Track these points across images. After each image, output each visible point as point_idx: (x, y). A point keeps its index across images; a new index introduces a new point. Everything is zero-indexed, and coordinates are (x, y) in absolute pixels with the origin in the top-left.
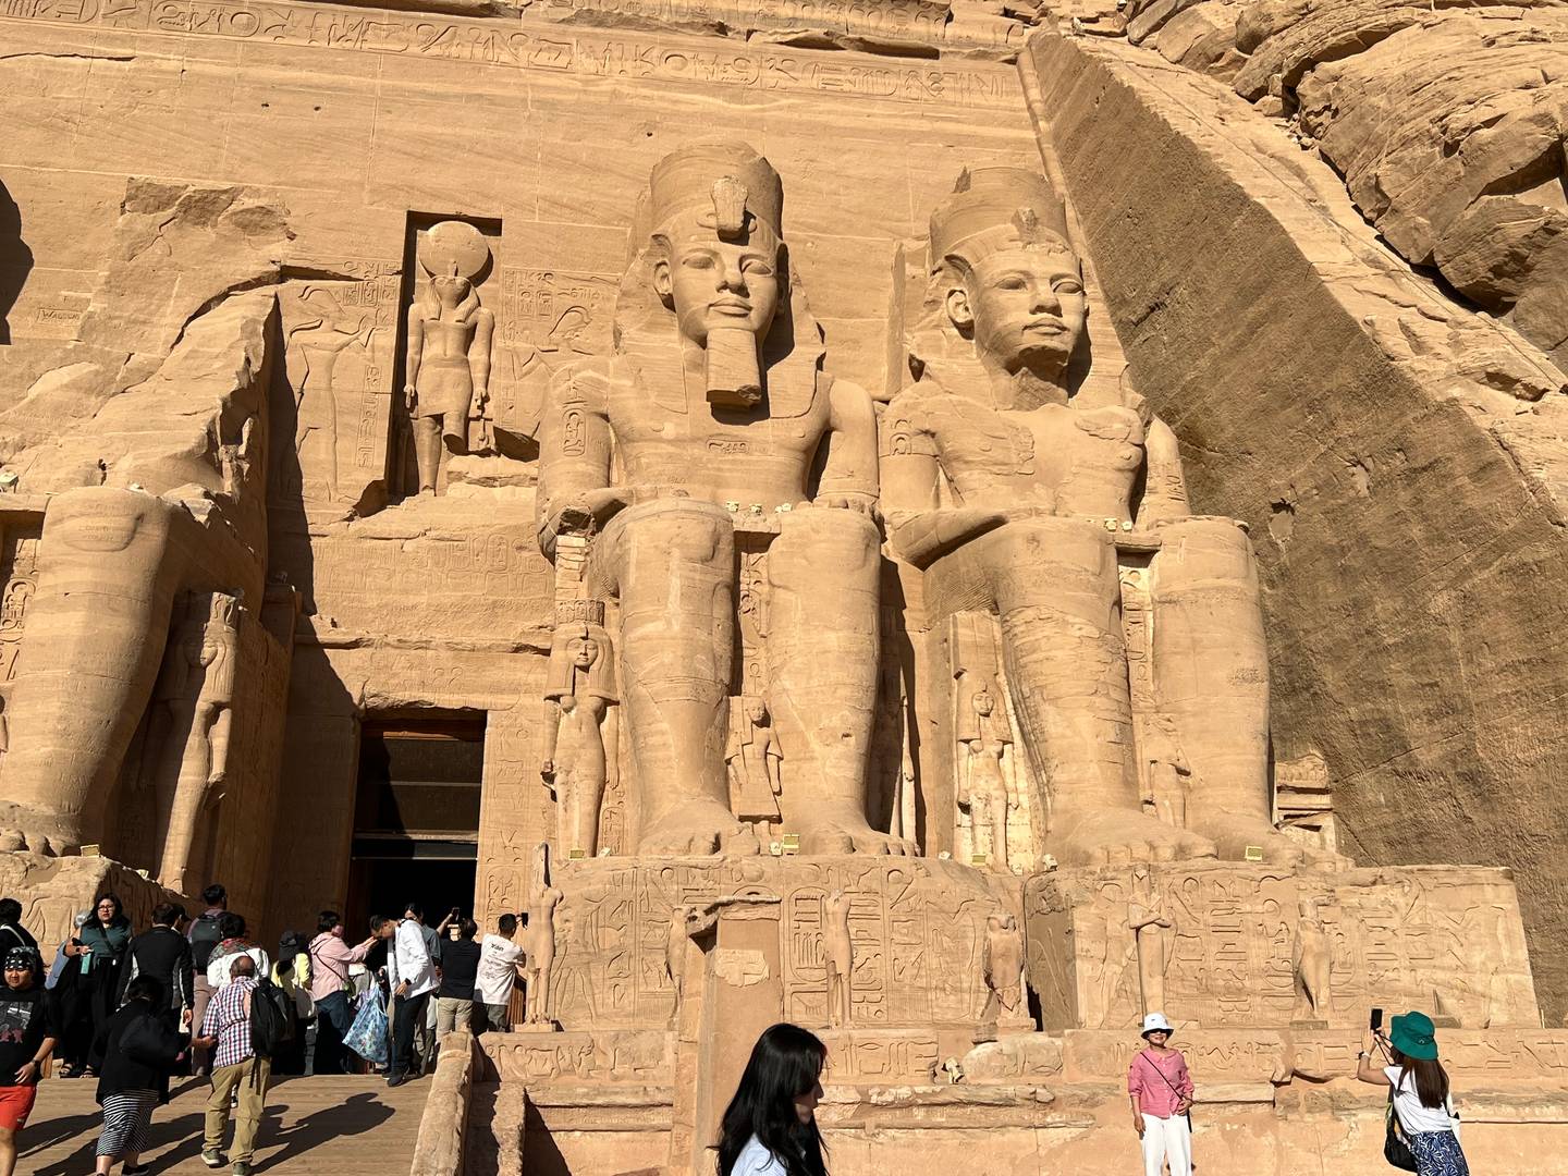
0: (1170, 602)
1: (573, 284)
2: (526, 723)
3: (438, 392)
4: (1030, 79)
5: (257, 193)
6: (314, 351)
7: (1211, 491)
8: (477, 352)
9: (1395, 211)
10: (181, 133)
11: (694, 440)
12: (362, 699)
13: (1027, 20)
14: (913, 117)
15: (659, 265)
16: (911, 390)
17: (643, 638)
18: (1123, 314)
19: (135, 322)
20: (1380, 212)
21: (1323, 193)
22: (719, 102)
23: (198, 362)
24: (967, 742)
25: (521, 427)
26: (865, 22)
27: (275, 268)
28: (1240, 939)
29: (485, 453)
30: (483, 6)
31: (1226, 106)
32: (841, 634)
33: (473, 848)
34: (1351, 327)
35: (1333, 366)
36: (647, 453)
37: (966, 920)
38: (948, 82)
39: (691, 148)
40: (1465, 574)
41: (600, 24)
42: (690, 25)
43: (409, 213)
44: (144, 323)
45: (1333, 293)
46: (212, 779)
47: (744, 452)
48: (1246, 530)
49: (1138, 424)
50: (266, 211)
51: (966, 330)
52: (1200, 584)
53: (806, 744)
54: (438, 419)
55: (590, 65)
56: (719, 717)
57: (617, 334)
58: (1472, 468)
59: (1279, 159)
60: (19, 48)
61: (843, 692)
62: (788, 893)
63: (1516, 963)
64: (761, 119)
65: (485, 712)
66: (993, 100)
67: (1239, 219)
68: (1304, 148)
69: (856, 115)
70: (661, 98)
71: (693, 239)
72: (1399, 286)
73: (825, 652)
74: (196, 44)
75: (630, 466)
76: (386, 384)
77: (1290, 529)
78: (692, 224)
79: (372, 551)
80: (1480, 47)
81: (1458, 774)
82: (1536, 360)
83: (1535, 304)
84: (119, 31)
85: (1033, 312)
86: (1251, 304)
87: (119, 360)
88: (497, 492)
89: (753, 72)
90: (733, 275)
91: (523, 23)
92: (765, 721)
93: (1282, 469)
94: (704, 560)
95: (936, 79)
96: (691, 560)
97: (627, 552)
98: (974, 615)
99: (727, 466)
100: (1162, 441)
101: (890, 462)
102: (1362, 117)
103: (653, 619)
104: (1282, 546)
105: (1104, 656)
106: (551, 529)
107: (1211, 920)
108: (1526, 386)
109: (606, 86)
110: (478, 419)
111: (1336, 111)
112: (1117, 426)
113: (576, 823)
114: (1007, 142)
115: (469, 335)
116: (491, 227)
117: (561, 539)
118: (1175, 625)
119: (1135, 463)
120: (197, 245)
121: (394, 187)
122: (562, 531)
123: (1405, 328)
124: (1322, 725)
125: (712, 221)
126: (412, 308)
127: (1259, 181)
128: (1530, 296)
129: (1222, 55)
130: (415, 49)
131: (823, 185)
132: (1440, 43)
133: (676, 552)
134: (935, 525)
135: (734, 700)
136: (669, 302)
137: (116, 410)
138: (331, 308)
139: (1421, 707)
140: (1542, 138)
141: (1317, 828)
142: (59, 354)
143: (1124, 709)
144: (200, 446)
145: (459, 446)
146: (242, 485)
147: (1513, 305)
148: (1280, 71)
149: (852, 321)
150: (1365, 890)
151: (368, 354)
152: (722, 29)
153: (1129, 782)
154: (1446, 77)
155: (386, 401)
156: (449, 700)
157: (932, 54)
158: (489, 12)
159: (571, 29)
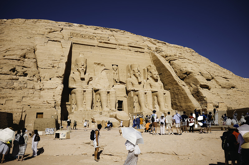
1: (123, 70)
3: (116, 78)
4: (150, 55)
7: (165, 87)
8: (118, 75)
9: (177, 73)
11: (137, 85)
13: (149, 49)
14: (143, 57)
15: (133, 72)
16: (148, 81)
21: (173, 70)
22: (131, 56)
25: (121, 81)
31: (165, 61)
35: (174, 82)
36: (135, 85)
38: (145, 55)
40: (181, 96)
41: (122, 50)
42: (128, 50)
45: (174, 78)
51: (151, 76)
52: (168, 95)
54: (115, 80)
55: (122, 53)
58: (182, 90)
60: (84, 51)
64: (133, 57)
65: (123, 101)
66: (148, 56)
67: (168, 71)
68: (171, 66)
69: (139, 57)
70: (127, 56)
71: (136, 71)
72: (177, 78)
74: (96, 51)
80: (182, 63)
81: (180, 106)
82: (185, 84)
84: (90, 50)
85: (156, 76)
86: (168, 76)
89: (132, 54)
91: (117, 49)
93: (170, 87)
97: (139, 94)
98: (155, 96)
99: (139, 86)
102: (175, 66)
108: (185, 86)
109: (123, 55)
110: (118, 80)
111: (173, 64)
114: (149, 60)
119: (161, 86)
121: (111, 62)
123: (178, 81)
128: (185, 80)
130: (110, 51)
136: (134, 75)
139: (178, 102)
140: (186, 72)
145: (117, 82)
148: (169, 60)
152: (130, 50)
154: (180, 65)
156: (121, 100)
157: (144, 53)
158: (115, 49)
159: (120, 50)
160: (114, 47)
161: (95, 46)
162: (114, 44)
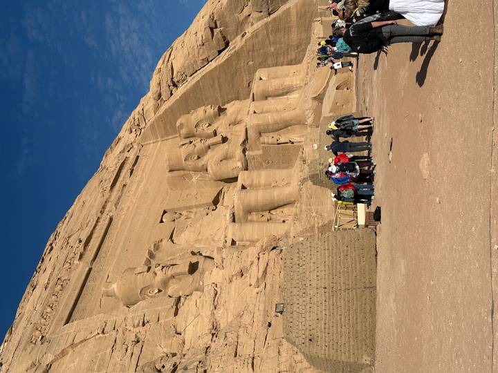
4: (148, 142)
5: (150, 247)
9: (209, 57)
13: (132, 147)
14: (152, 158)
20: (208, 60)
21: (199, 73)
22: (142, 184)
29: (216, 207)
30: (110, 220)
31: (172, 97)
35: (232, 65)
41: (118, 203)
42: (122, 190)
43: (159, 223)
45: (221, 63)
50: (155, 245)
51: (210, 125)
55: (128, 204)
58: (256, 38)
64: (147, 178)
66: (151, 148)
68: (187, 81)
69: (149, 165)
70: (139, 192)
72: (221, 56)
74: (107, 266)
82: (239, 36)
83: (230, 37)
86: (215, 85)
89: (136, 181)
91: (115, 215)
95: (144, 156)
102: (188, 66)
109: (134, 200)
111: (184, 73)
114: (160, 146)
116: (165, 212)
121: (153, 226)
123: (230, 51)
127: (195, 81)
129: (158, 104)
130: (118, 230)
136: (199, 158)
147: (229, 40)
148: (170, 86)
152: (124, 185)
154: (189, 50)
157: (138, 157)
159: (118, 207)
160: (107, 222)
161: (91, 269)
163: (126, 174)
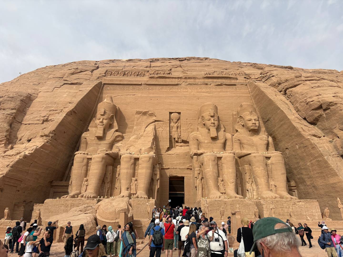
0: (273, 164)
1: (190, 120)
2: (189, 178)
3: (175, 135)
4: (249, 88)
5: (151, 111)
6: (160, 131)
7: (277, 145)
8: (179, 130)
9: (300, 111)
10: (142, 104)
11: (209, 143)
12: (169, 176)
13: (248, 79)
14: (233, 94)
15: (203, 120)
16: (236, 135)
17: (207, 171)
18: (264, 120)
19: (139, 129)
20: (298, 111)
21: (290, 107)
22: (207, 94)
23: (148, 134)
24: (247, 182)
25: (185, 139)
26: (226, 81)
27: (154, 121)
28: (283, 209)
29: (181, 143)
30: (176, 84)
31: (276, 93)
32: (231, 170)
33: (184, 194)
34: (295, 127)
35: (293, 132)
36: (203, 145)
37: (250, 206)
38: (238, 89)
39: (206, 105)
40: (311, 161)
41: (191, 85)
42: (203, 84)
43: (169, 112)
44: (140, 129)
45: (292, 123)
46: (158, 188)
47: (215, 144)
48: (282, 154)
49: (267, 138)
50: (152, 113)
51: (243, 126)
52: (276, 162)
53: (228, 184)
54: (175, 138)
55: (190, 90)
56: (217, 180)
57: (198, 129)
58: (311, 147)
59: (284, 102)
60: (122, 95)
61: (232, 177)
62: (229, 203)
63: (319, 212)
64: (213, 96)
65: (184, 177)
66: (244, 91)
67: (279, 111)
68: (288, 100)
69: (226, 94)
70: (200, 94)
71: (207, 117)
72: (301, 121)
73: (229, 172)
74: (142, 92)
75: (201, 146)
76: (169, 135)
77: (288, 152)
78: (206, 115)
79: (169, 156)
80: (311, 88)
81: (312, 186)
82: (320, 132)
83: (320, 124)
84: (133, 92)
85: (252, 124)
86: (281, 122)
87: (138, 134)
88: (182, 147)
89: (211, 90)
90: (213, 121)
91: (181, 86)
92: (222, 181)
93: (287, 144)
94: (214, 161)
95: (236, 88)
96: (212, 161)
97: (204, 160)
98: (247, 165)
99: (213, 146)
100: (270, 139)
101: (234, 144)
102: (295, 97)
103: (208, 168)
104: (287, 154)
105: (265, 171)
106: (193, 155)
107: (280, 206)
108: (318, 136)
109: (192, 93)
110: (179, 138)
111: (292, 96)
112: (264, 138)
113: (200, 193)
114: (246, 96)
115: (178, 127)
116: (179, 113)
117: (194, 156)
118: (273, 167)
119: (267, 143)
120: (145, 118)
121: (167, 109)
122: (194, 155)
123: (302, 128)
124: (294, 178)
125: (209, 115)
126: (171, 124)
127: (282, 106)
128: (319, 123)
129: (275, 85)
130: (168, 91)
131: (222, 104)
132: (306, 87)
133: (210, 160)
134: (241, 153)
135: (219, 178)
136: (204, 124)
137: (140, 141)
138: (161, 125)
139: (307, 177)
140: (319, 104)
141: (294, 191)
142: (132, 134)
143: (268, 178)
144: (151, 146)
145: (177, 142)
146: (155, 150)
147: (317, 124)
148: (284, 89)
149: (227, 122)
150: (299, 202)
151: (166, 131)
152: (207, 84)
153: (269, 187)
154: (306, 94)
155: (168, 137)
156: (180, 175)
157: (235, 85)
158: (177, 85)
159: (188, 86)
160: (177, 83)
161: (141, 85)
162: (175, 78)
163: (219, 82)
